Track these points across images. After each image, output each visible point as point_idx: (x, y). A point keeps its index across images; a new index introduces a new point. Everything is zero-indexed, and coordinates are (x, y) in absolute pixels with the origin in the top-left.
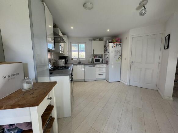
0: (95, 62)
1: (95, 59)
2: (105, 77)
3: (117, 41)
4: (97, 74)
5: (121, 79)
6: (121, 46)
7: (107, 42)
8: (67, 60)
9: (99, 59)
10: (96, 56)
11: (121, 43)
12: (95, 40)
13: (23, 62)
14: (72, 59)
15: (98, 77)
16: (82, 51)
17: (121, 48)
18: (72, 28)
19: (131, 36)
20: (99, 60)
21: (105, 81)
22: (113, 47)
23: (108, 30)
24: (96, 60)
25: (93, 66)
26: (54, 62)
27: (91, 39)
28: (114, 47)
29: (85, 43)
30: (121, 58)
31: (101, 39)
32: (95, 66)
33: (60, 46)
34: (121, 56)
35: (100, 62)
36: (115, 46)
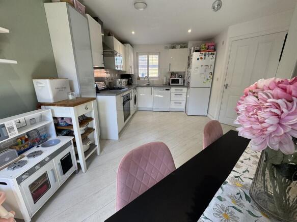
0: (171, 84)
1: (171, 79)
2: (184, 107)
3: (208, 49)
4: (172, 103)
5: (209, 112)
6: (214, 56)
7: (192, 49)
8: (131, 80)
9: (179, 80)
10: (173, 74)
11: (215, 52)
12: (174, 48)
13: (69, 79)
14: (139, 78)
15: (174, 107)
16: (154, 66)
17: (214, 60)
18: (133, 33)
19: (230, 38)
20: (177, 81)
21: (184, 113)
22: (198, 59)
23: (190, 31)
24: (174, 81)
25: (166, 90)
26: (111, 81)
27: (168, 46)
28: (201, 58)
29: (159, 54)
30: (213, 79)
31: (184, 45)
32: (169, 90)
33: (116, 62)
34: (213, 74)
35: (180, 83)
36: (203, 57)
